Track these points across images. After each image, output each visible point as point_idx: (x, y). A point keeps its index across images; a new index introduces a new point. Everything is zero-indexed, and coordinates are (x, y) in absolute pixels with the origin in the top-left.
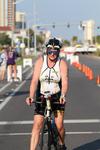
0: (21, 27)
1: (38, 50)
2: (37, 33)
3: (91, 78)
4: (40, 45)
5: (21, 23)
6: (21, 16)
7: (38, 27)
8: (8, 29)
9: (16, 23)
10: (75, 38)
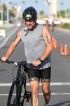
1: (10, 22)
2: (9, 8)
3: (55, 47)
4: (12, 18)
7: (11, 3)
10: (42, 13)
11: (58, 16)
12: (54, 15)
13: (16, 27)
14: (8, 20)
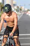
6: (15, 2)
13: (22, 14)
14: (19, 11)
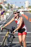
0: (5, 3)
2: (10, 5)
3: (27, 19)
4: (11, 9)
5: (5, 2)
7: (11, 3)
8: (1, 3)
9: (4, 2)
10: (22, 7)
11: (28, 8)
12: (27, 8)
